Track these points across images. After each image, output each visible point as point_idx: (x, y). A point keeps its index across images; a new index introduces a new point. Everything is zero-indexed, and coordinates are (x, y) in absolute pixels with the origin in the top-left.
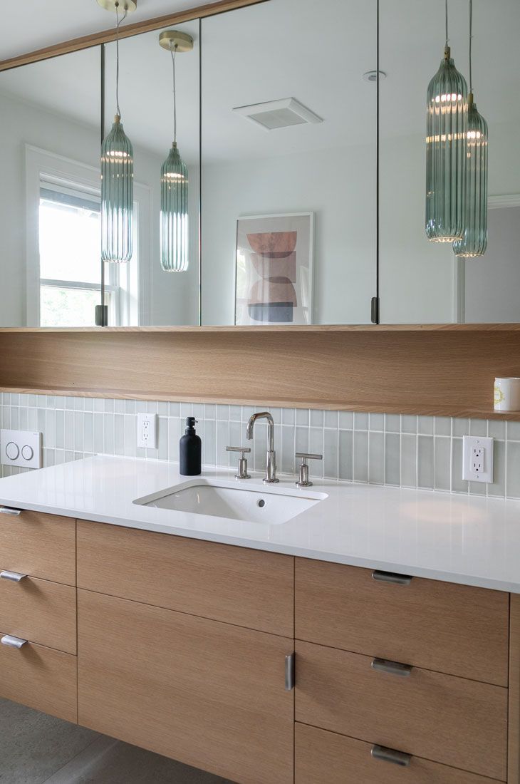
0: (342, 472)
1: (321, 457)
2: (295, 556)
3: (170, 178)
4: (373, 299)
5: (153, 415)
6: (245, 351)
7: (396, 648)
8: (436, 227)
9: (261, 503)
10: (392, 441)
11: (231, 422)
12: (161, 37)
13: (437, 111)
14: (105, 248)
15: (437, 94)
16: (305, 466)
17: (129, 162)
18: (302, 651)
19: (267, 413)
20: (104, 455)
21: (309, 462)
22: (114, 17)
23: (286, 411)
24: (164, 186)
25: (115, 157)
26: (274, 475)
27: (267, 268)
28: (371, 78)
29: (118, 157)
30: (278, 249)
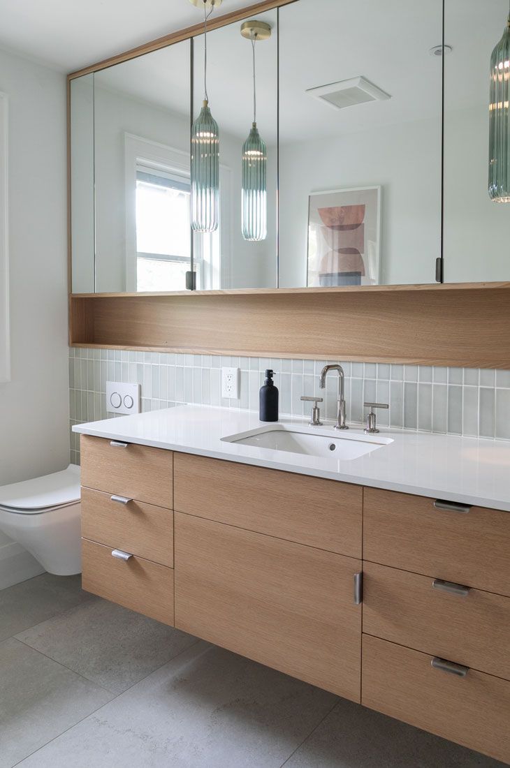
0: (407, 421)
1: (387, 407)
2: (364, 486)
3: (251, 156)
4: (437, 259)
5: (236, 369)
6: (317, 312)
7: (456, 570)
8: (499, 189)
9: (332, 447)
10: (454, 393)
11: (304, 376)
12: (242, 27)
13: (500, 77)
14: (195, 219)
15: (501, 61)
16: (372, 414)
17: (216, 141)
18: (370, 571)
19: (337, 366)
20: (193, 404)
21: (376, 410)
22: (202, 12)
23: (356, 365)
24: (245, 163)
25: (204, 138)
26: (344, 423)
27: (336, 240)
28: (437, 53)
29: (206, 138)
30: (346, 222)
